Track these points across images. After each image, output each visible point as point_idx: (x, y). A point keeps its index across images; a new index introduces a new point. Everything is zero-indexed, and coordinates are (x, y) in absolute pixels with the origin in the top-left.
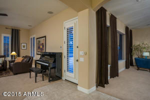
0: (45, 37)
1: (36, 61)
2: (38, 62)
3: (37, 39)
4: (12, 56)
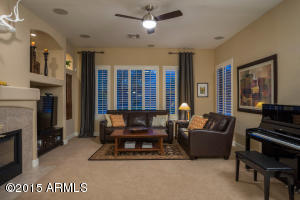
0: (274, 58)
1: (249, 131)
2: (254, 134)
3: (239, 68)
4: (180, 112)
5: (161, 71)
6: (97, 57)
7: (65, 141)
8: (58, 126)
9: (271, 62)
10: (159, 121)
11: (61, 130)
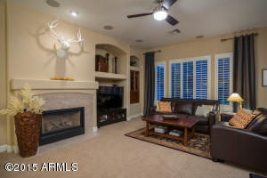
5: (213, 60)
6: (156, 55)
7: (128, 119)
8: (124, 107)
10: (204, 111)
11: (125, 110)
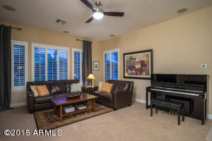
0: (150, 50)
3: (124, 54)
9: (150, 53)
